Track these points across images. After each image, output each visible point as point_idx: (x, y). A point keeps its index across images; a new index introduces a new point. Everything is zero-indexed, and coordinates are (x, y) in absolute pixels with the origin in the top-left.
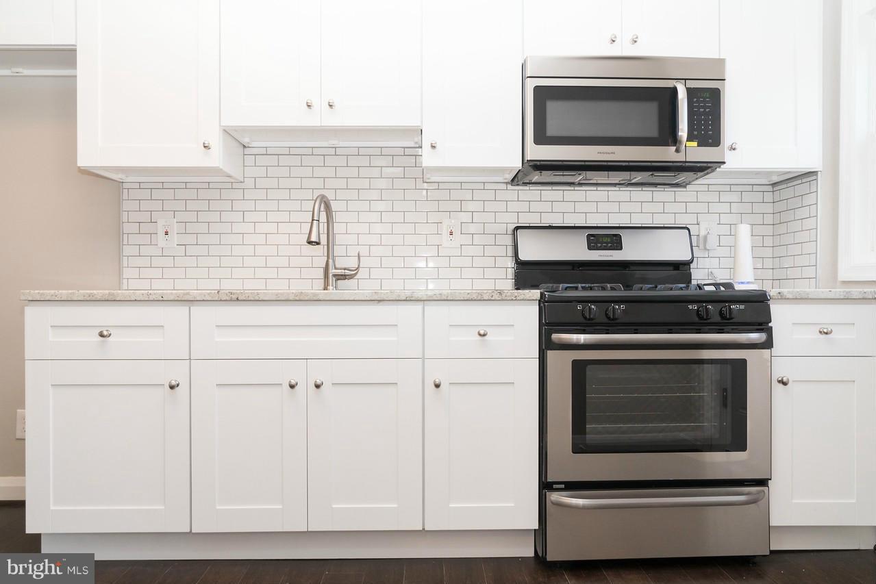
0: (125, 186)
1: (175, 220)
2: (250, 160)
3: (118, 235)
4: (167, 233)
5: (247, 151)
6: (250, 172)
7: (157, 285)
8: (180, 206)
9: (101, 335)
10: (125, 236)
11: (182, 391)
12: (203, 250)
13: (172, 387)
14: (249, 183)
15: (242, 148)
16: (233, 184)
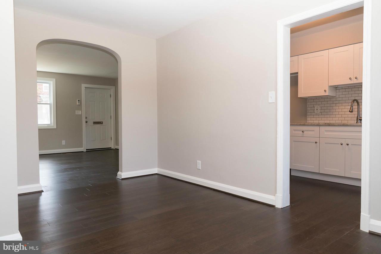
0: (308, 99)
1: (319, 106)
2: (337, 91)
4: (317, 110)
5: (337, 89)
6: (337, 94)
7: (315, 122)
8: (320, 103)
9: (302, 132)
10: (308, 110)
11: (318, 144)
12: (326, 113)
13: (316, 143)
14: (338, 96)
15: (335, 88)
16: (333, 97)
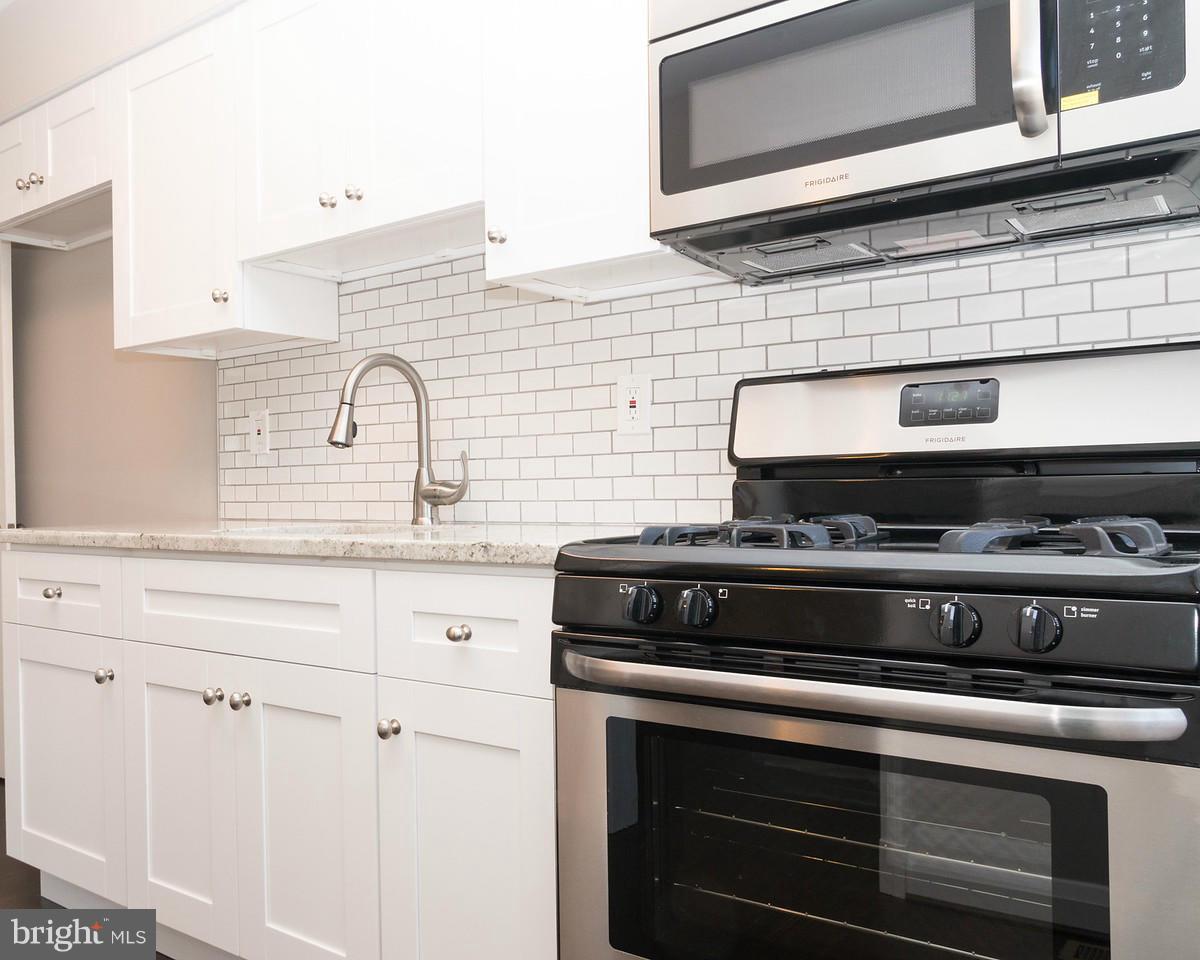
0: (222, 365)
1: (267, 411)
2: (346, 304)
3: (215, 439)
4: (259, 433)
5: (345, 289)
6: (346, 323)
8: (273, 389)
10: (222, 438)
13: (99, 680)
14: (346, 341)
16: (326, 347)
